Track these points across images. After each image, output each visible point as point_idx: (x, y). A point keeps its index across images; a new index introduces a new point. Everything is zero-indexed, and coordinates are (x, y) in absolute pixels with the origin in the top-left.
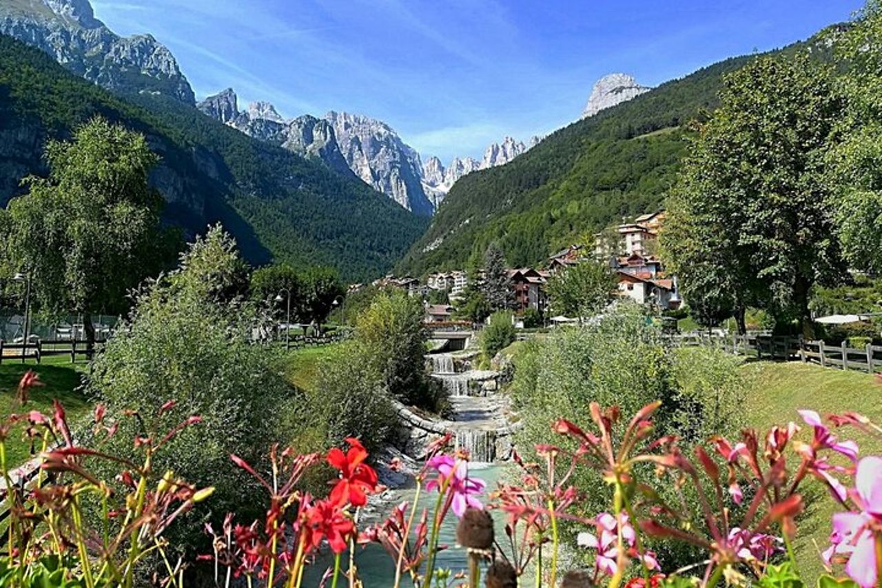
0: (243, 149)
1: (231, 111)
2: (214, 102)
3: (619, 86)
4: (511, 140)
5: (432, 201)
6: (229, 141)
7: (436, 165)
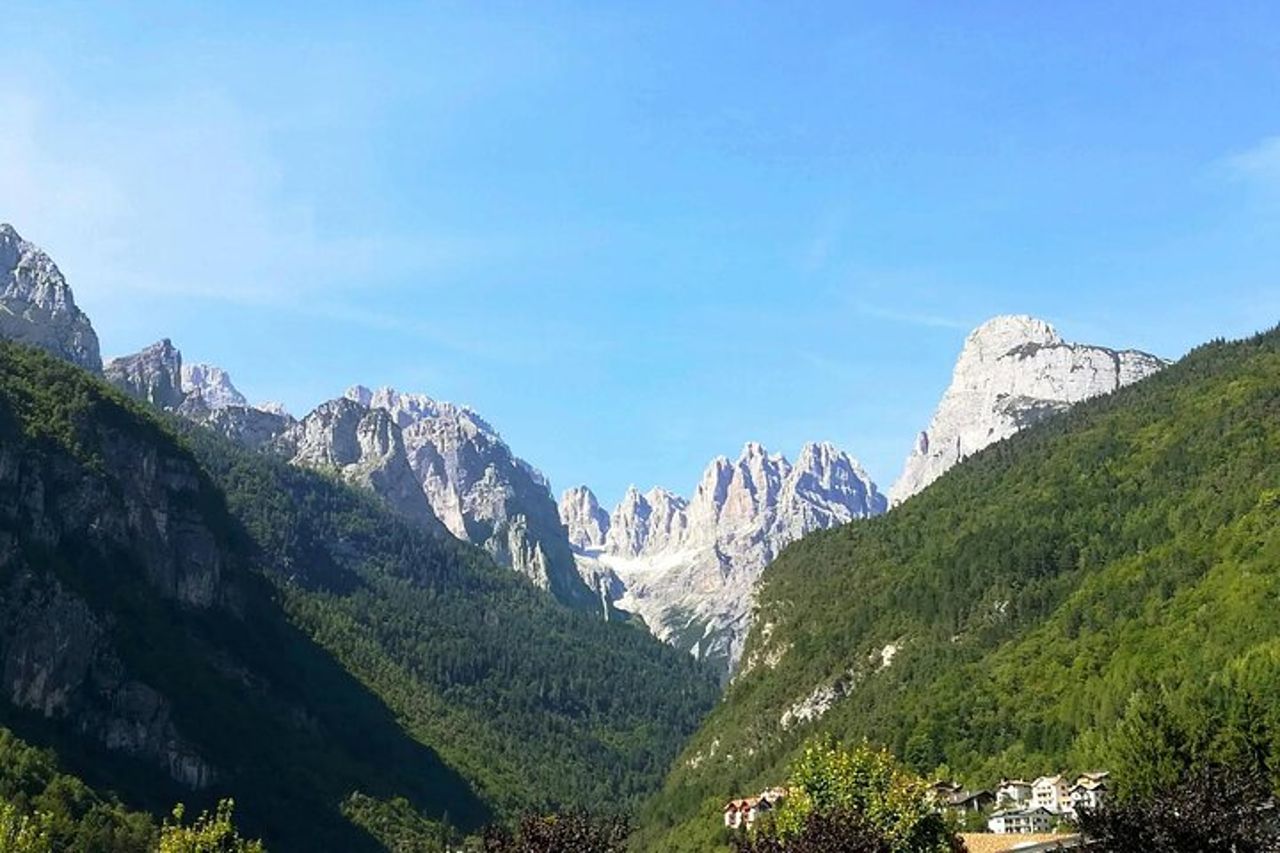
0: (257, 480)
1: (167, 388)
2: (130, 370)
3: (1024, 341)
4: (760, 450)
5: (593, 588)
6: (227, 462)
7: (587, 507)
